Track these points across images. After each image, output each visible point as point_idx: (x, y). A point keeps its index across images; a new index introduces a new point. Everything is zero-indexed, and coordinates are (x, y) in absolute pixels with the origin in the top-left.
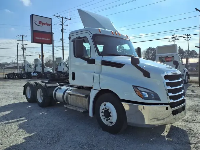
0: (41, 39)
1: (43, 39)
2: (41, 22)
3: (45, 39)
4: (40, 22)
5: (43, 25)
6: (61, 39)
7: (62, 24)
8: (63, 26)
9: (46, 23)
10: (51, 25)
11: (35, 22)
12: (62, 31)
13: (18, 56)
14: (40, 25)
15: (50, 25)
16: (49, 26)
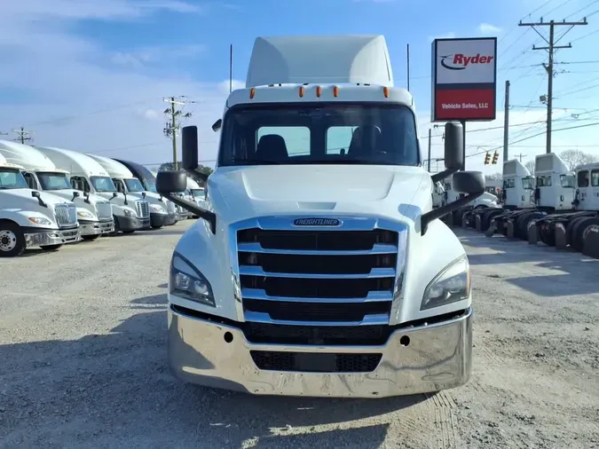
0: (458, 106)
1: (465, 106)
2: (461, 56)
3: (473, 106)
4: (458, 58)
5: (465, 65)
6: (542, 98)
7: (548, 45)
8: (551, 53)
9: (478, 55)
10: (492, 61)
11: (442, 62)
12: (549, 70)
13: (429, 160)
14: (458, 65)
15: (492, 59)
16: (489, 62)
